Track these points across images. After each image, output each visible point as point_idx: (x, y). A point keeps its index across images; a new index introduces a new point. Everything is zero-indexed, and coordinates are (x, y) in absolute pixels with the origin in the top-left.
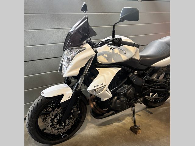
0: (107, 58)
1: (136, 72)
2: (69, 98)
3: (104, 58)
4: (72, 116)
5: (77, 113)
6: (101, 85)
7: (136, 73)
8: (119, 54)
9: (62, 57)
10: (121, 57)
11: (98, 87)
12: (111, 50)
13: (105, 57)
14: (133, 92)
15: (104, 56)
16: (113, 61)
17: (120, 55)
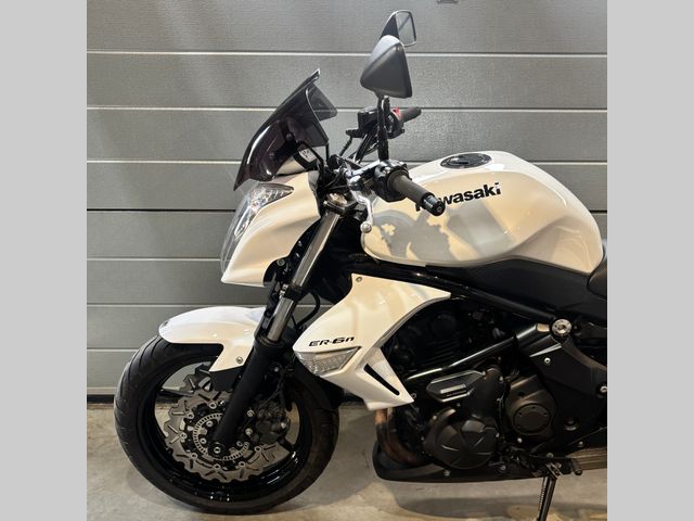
0: (390, 241)
1: (564, 327)
2: (239, 361)
3: (381, 236)
4: (249, 432)
5: (273, 427)
6: (335, 342)
7: (563, 332)
8: (443, 230)
9: (234, 211)
10: (449, 246)
11: (324, 348)
12: (418, 209)
13: (385, 237)
14: (541, 410)
15: (382, 230)
16: (410, 257)
17: (445, 237)
